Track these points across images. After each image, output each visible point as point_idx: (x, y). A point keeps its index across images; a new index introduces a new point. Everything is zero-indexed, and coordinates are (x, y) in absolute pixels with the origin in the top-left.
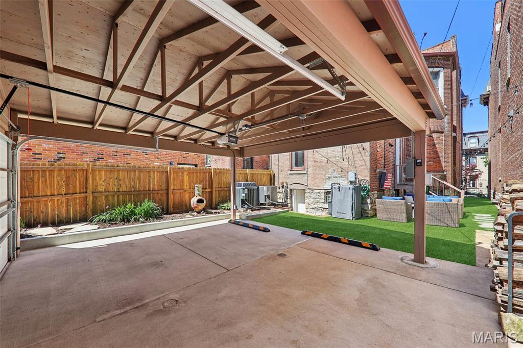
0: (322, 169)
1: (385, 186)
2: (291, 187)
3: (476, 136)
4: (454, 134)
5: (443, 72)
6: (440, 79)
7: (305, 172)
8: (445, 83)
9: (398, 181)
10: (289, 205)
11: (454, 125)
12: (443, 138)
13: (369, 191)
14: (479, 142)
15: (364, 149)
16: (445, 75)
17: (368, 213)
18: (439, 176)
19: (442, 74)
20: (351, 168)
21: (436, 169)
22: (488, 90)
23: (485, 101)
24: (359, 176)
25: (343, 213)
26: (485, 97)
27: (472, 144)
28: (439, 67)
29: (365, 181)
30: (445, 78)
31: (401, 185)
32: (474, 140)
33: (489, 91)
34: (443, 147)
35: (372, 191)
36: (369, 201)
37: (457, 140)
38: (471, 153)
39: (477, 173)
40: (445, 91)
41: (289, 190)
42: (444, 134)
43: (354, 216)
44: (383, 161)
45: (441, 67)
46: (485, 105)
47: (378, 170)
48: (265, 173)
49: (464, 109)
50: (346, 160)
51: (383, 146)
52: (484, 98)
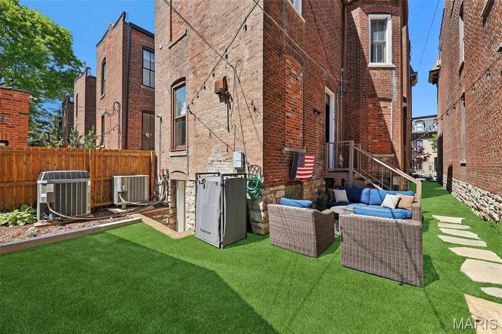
0: (204, 149)
1: (297, 177)
2: (173, 177)
3: (422, 121)
4: (405, 104)
5: (390, 21)
6: (387, 31)
7: (184, 153)
8: (393, 34)
9: (331, 167)
10: (170, 204)
11: (404, 97)
12: (391, 107)
13: (261, 186)
14: (424, 126)
15: (255, 109)
16: (393, 25)
17: (260, 228)
18: (385, 159)
19: (389, 24)
20: (238, 145)
21: (382, 149)
22: (437, 64)
23: (435, 78)
24: (248, 159)
25: (207, 232)
26: (434, 73)
27: (418, 128)
28: (386, 13)
29: (257, 169)
30: (393, 28)
31: (336, 171)
32: (420, 125)
33: (438, 66)
34: (391, 120)
35: (272, 186)
36: (261, 204)
37: (407, 117)
38: (418, 136)
39: (426, 155)
40: (393, 45)
41: (169, 182)
42: (392, 103)
43: (222, 240)
44: (301, 135)
45: (388, 14)
46: (433, 84)
47: (286, 149)
48: (138, 155)
49: (413, 87)
50: (232, 131)
51: (301, 111)
52: (433, 75)
